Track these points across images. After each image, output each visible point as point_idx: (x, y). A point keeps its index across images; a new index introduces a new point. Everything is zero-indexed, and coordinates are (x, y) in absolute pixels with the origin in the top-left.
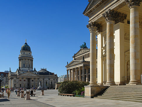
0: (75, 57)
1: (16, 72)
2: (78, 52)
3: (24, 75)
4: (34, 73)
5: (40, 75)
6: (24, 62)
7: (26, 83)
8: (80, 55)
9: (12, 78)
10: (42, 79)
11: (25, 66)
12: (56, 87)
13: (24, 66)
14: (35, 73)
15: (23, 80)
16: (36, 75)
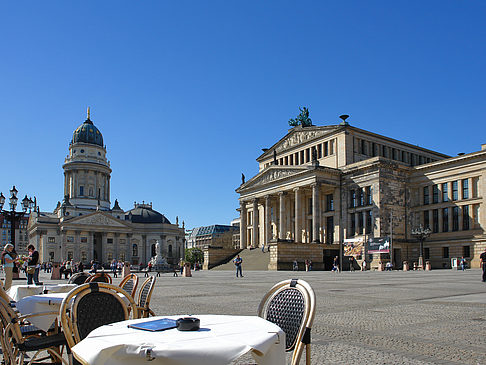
0: (275, 155)
1: (55, 213)
2: (282, 141)
3: (83, 221)
4: (114, 215)
5: (134, 224)
6: (82, 181)
7: (88, 247)
8: (288, 150)
9: (40, 233)
10: (140, 237)
11: (86, 192)
12: (206, 262)
13: (81, 192)
14: (118, 217)
15: (80, 237)
16: (122, 222)
